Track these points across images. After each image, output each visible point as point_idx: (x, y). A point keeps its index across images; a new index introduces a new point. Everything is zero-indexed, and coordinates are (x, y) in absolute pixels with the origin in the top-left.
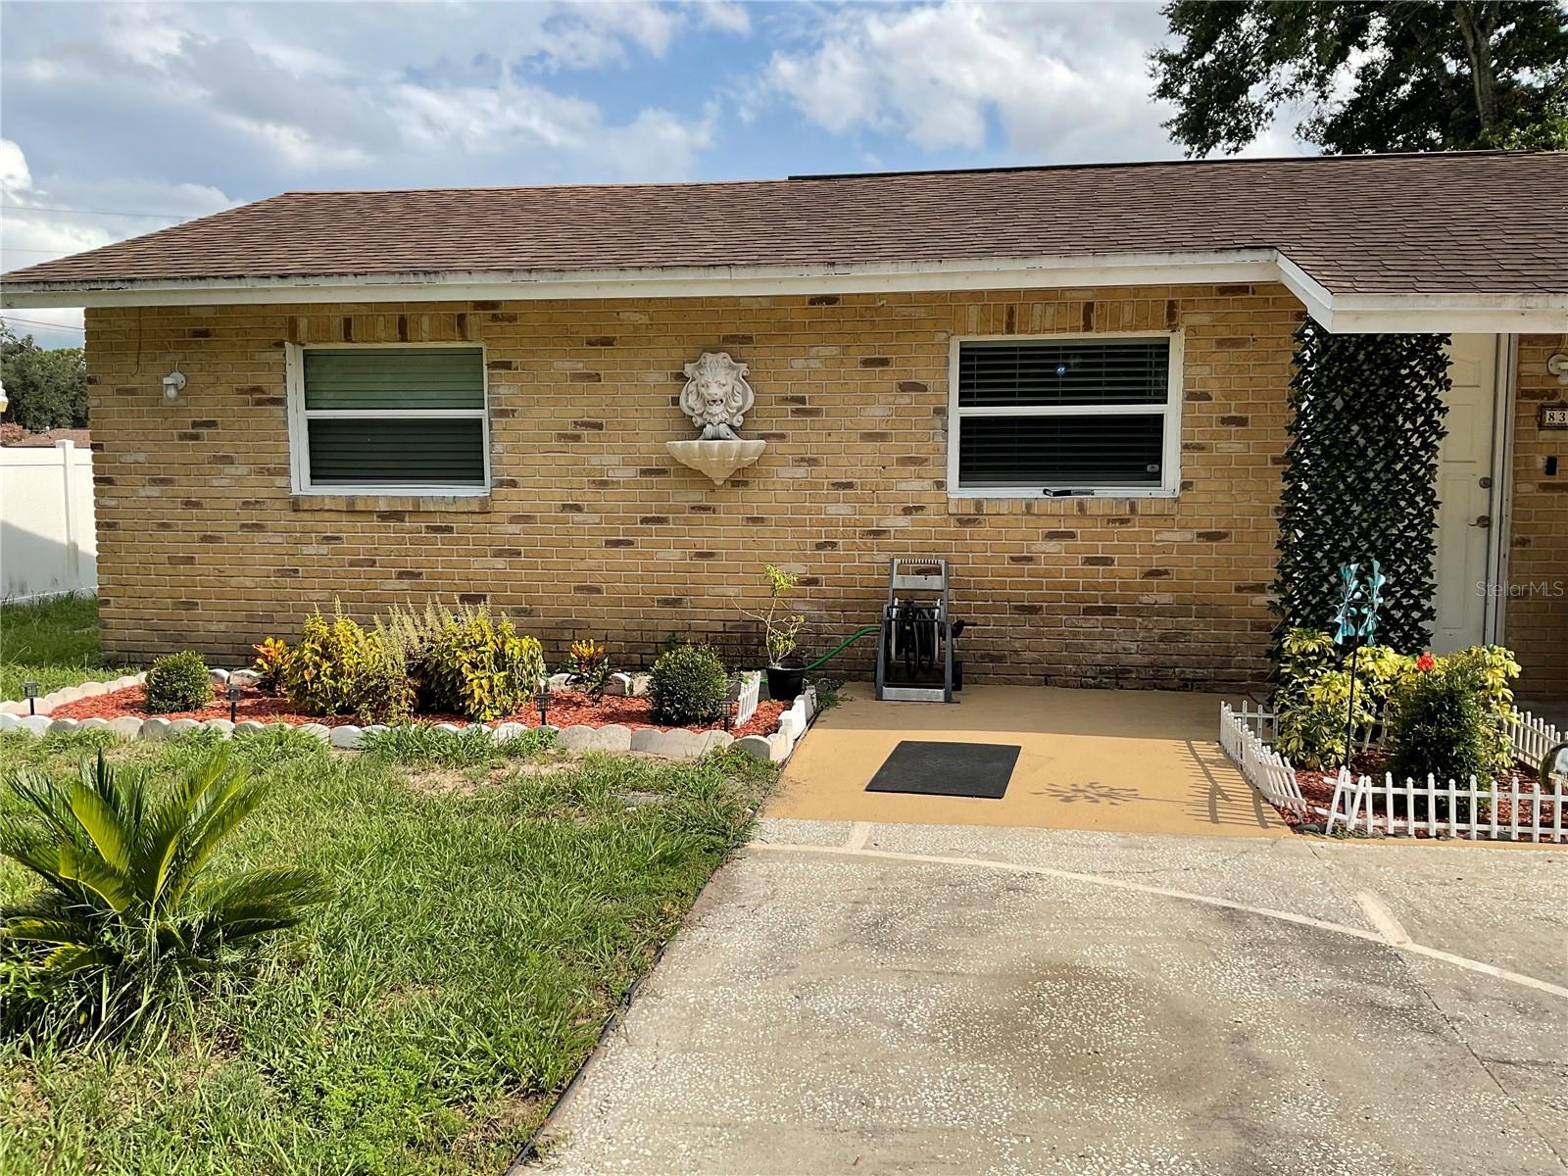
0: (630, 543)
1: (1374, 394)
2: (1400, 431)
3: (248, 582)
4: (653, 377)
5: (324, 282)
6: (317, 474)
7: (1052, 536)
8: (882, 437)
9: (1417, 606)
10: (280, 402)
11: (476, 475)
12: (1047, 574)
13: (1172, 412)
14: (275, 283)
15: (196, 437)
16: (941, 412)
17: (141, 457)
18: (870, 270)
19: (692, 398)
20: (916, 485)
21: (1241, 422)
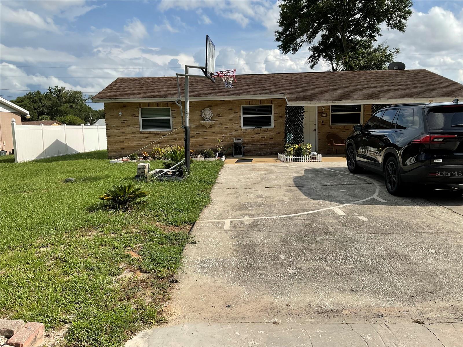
0: (194, 137)
1: (295, 113)
2: (299, 118)
3: (133, 145)
4: (197, 112)
5: (149, 99)
6: (143, 128)
7: (256, 134)
8: (232, 120)
9: (302, 140)
10: (138, 117)
11: (169, 127)
12: (256, 139)
13: (272, 116)
14: (141, 99)
15: (124, 122)
16: (240, 116)
17: (114, 126)
18: (230, 97)
19: (204, 115)
20: (237, 127)
21: (282, 117)
